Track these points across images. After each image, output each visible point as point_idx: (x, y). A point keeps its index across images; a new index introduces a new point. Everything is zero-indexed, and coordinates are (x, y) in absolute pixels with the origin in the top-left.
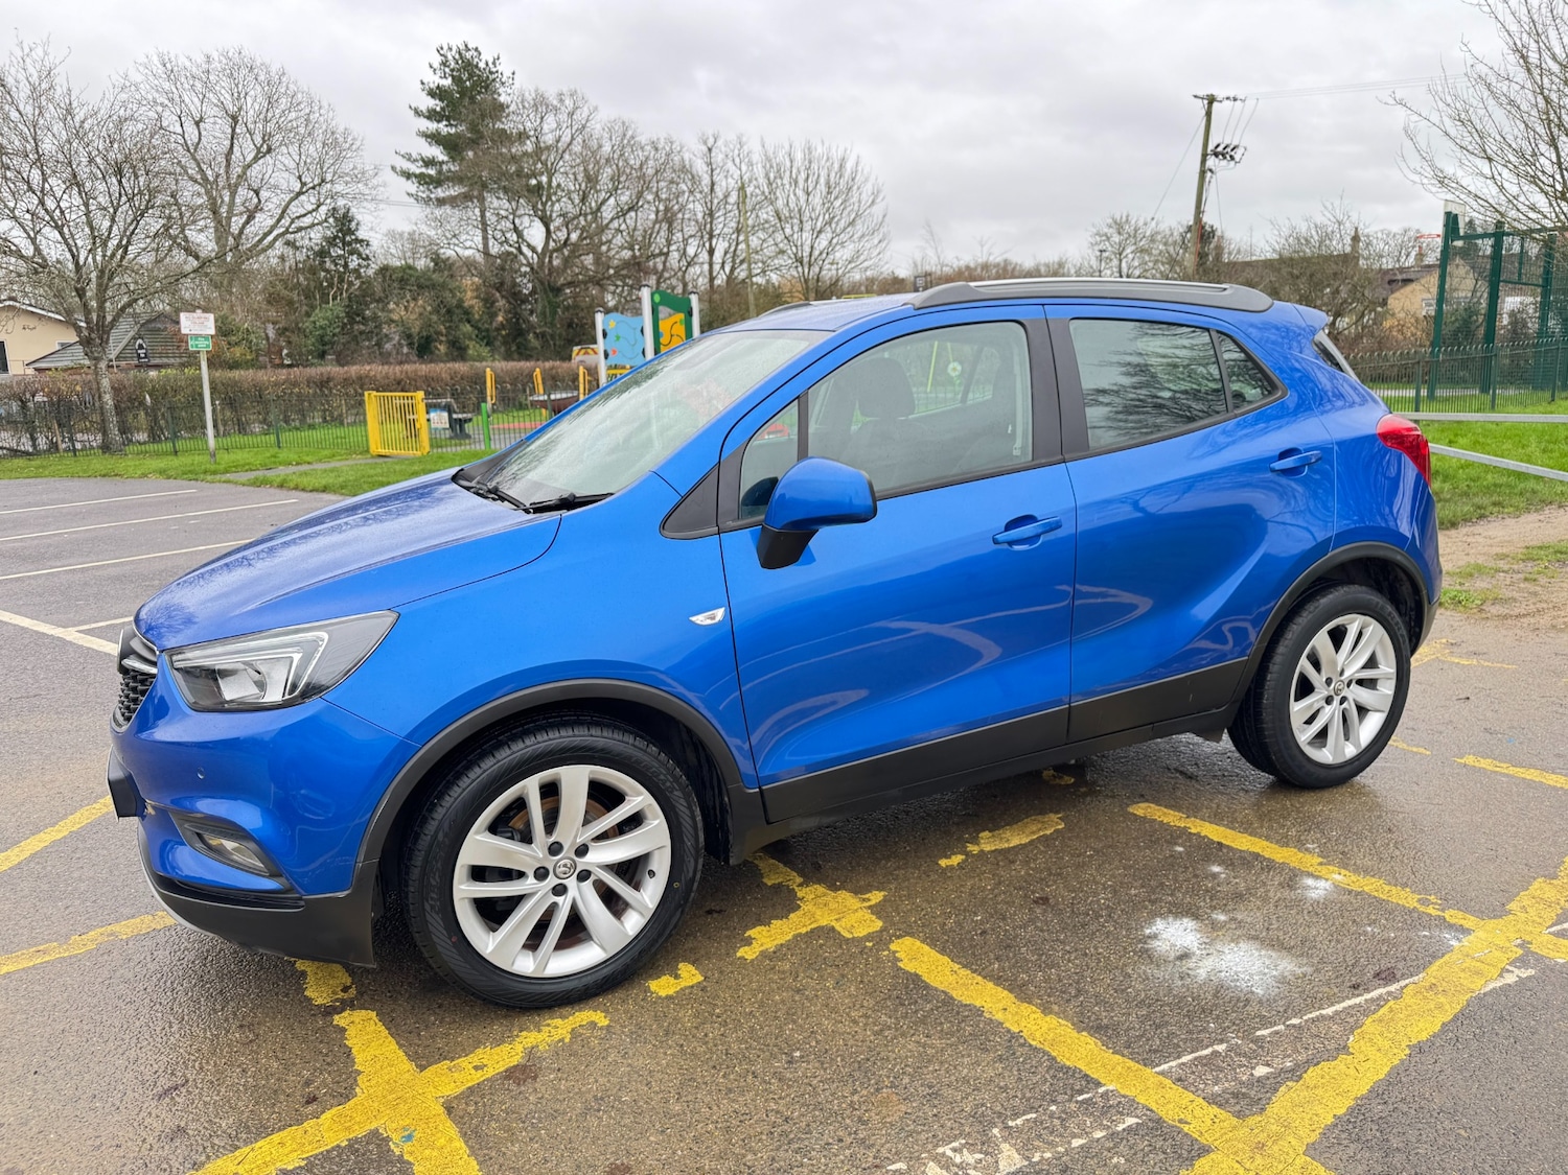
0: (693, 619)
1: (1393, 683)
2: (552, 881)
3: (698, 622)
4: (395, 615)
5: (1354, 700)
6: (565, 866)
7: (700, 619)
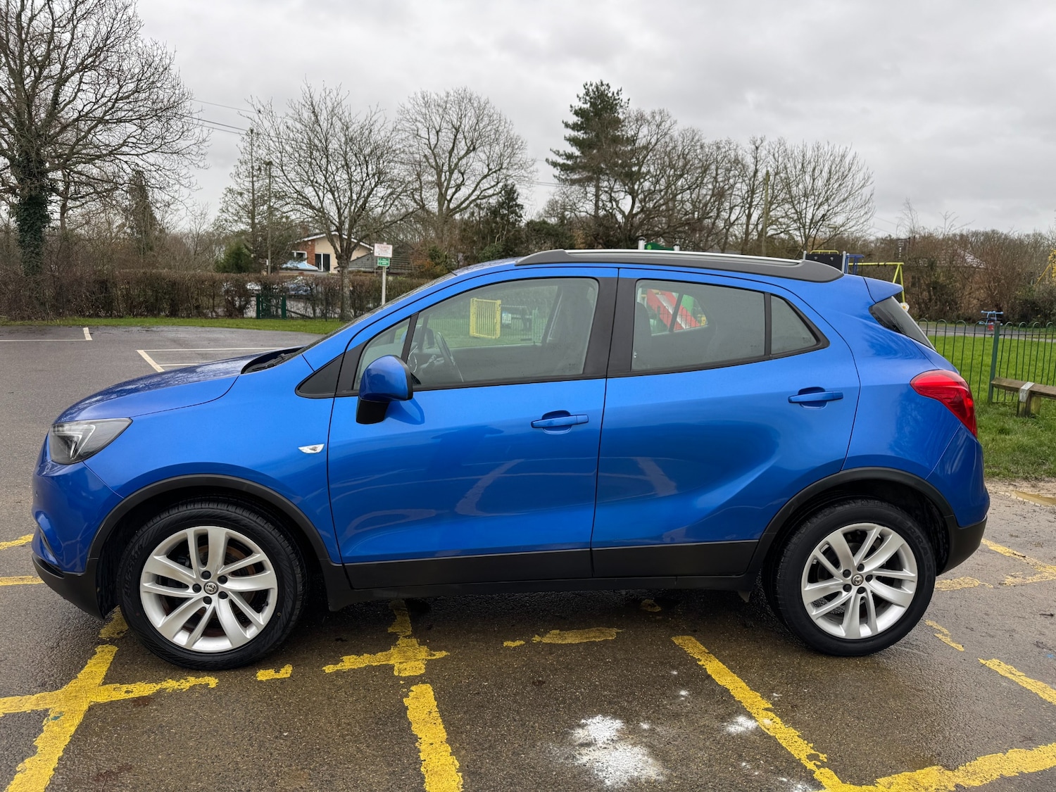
0: (301, 448)
1: (914, 586)
2: (202, 594)
3: (304, 451)
4: (130, 421)
5: (872, 592)
6: (211, 586)
7: (306, 450)
